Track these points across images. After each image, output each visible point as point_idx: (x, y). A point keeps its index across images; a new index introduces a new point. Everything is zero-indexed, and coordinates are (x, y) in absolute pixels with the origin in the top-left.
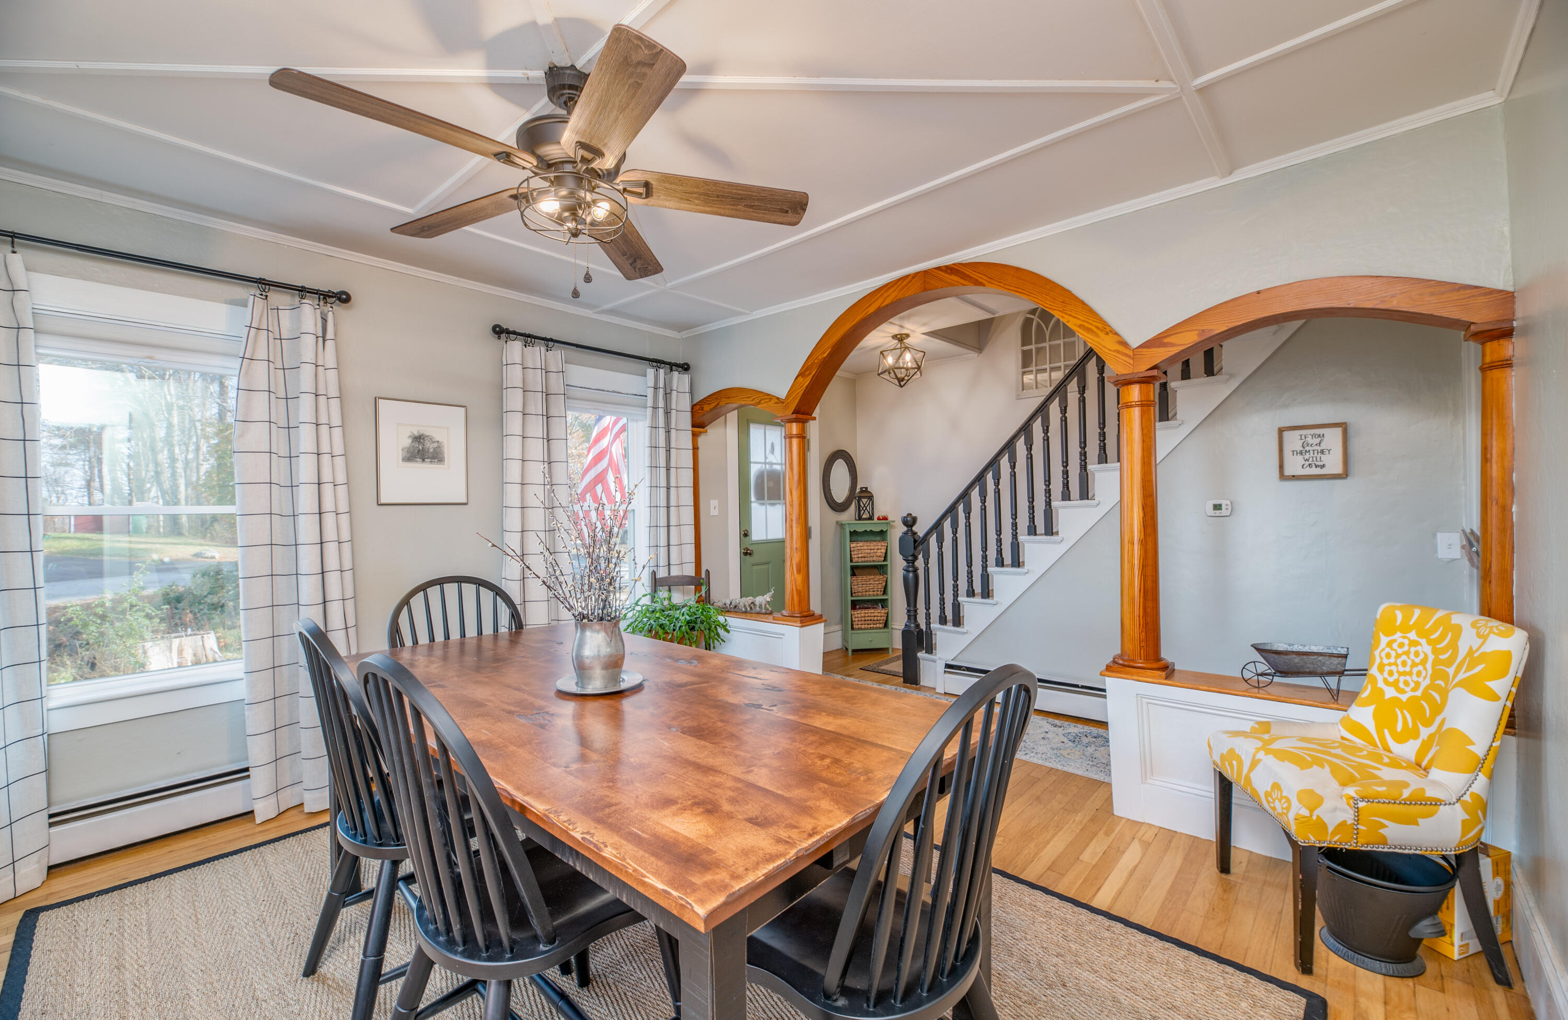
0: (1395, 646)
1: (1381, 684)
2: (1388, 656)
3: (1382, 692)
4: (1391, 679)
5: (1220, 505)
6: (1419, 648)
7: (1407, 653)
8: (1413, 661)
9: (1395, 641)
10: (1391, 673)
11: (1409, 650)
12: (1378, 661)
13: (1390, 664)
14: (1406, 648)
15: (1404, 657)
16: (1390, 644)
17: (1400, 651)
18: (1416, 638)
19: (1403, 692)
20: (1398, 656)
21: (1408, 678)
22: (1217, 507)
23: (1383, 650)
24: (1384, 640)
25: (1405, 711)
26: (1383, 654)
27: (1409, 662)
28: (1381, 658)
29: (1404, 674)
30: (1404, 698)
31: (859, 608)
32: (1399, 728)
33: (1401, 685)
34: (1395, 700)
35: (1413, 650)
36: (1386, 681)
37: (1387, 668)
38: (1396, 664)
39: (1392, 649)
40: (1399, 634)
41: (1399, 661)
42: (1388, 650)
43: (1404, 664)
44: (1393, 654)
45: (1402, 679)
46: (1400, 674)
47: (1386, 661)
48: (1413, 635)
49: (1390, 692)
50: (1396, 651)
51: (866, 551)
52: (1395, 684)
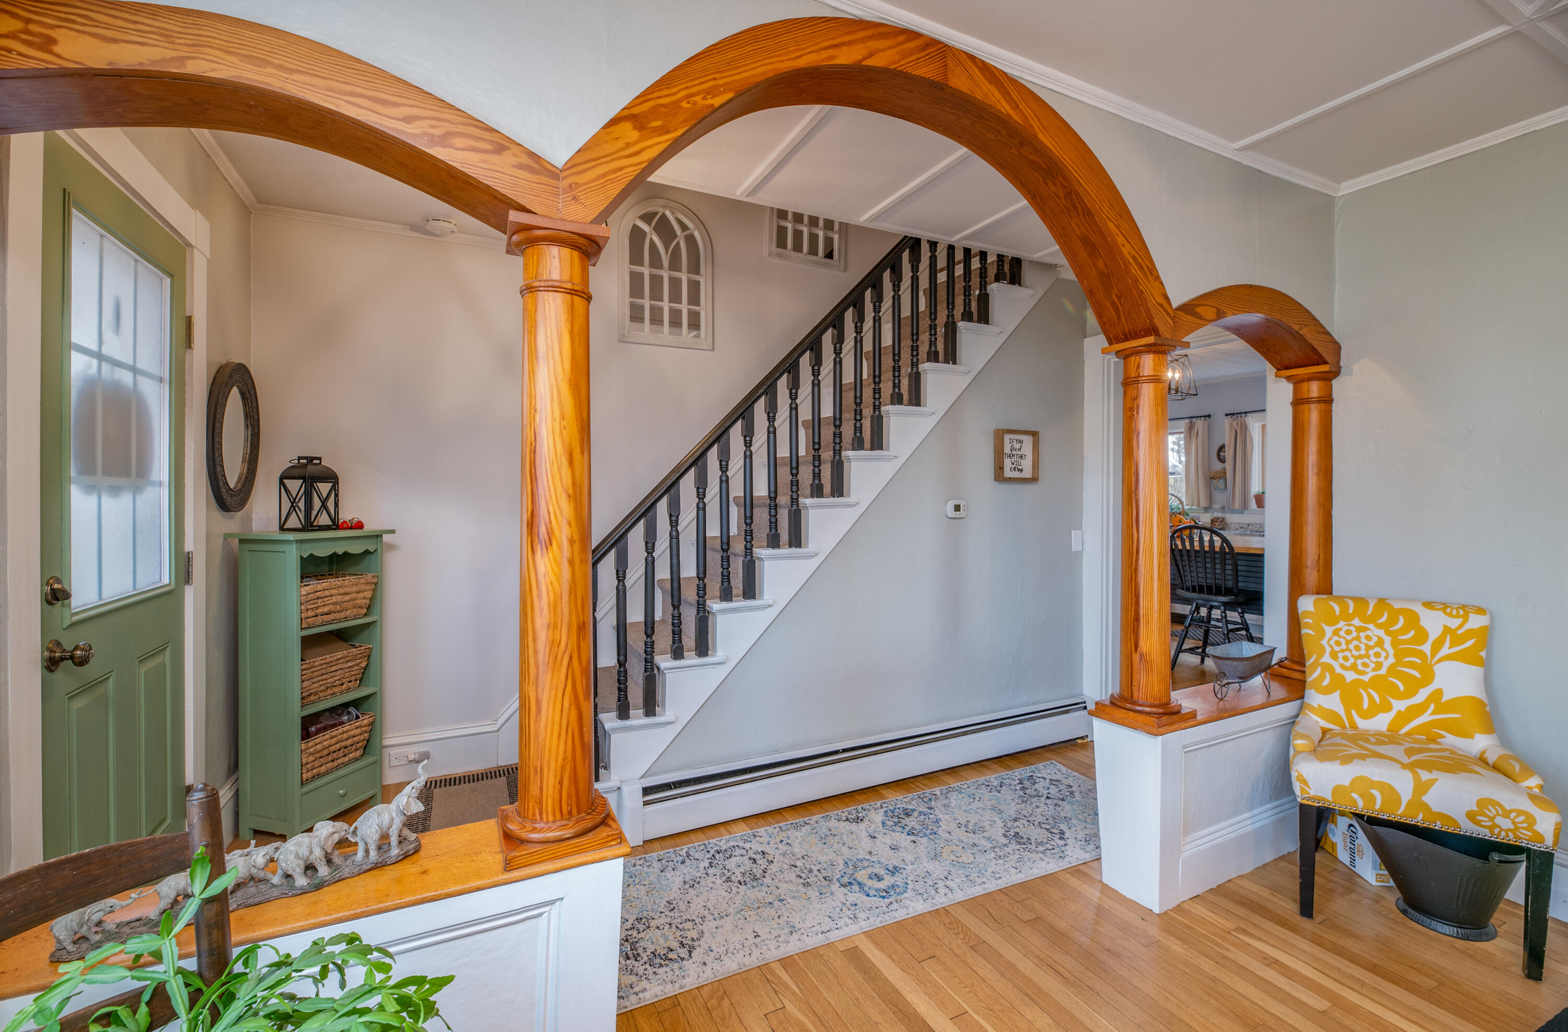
0: (1342, 633)
1: (1339, 670)
2: (1338, 643)
3: (1342, 677)
4: (1348, 664)
5: (959, 506)
6: (1368, 633)
7: (1358, 638)
8: (1366, 645)
9: (1341, 629)
10: (1346, 659)
11: (1358, 635)
12: (1328, 650)
13: (1342, 651)
14: (1355, 634)
15: (1355, 643)
16: (1336, 632)
17: (1349, 638)
18: (1360, 624)
19: (1364, 673)
20: (1348, 642)
21: (1366, 660)
22: (957, 508)
23: (1331, 639)
24: (1329, 630)
25: (1370, 690)
26: (1332, 642)
27: (1363, 647)
28: (1331, 647)
29: (1361, 657)
30: (1366, 678)
31: (319, 731)
32: (1366, 705)
33: (1360, 667)
34: (1357, 683)
35: (1362, 635)
36: (1342, 666)
37: (1341, 655)
38: (1348, 649)
39: (1340, 637)
40: (1342, 624)
41: (1351, 646)
42: (1335, 638)
43: (1357, 648)
44: (1343, 641)
45: (1359, 662)
46: (1356, 658)
47: (1337, 649)
48: (1357, 622)
49: (1350, 676)
50: (1344, 638)
51: (334, 599)
52: (1354, 668)
